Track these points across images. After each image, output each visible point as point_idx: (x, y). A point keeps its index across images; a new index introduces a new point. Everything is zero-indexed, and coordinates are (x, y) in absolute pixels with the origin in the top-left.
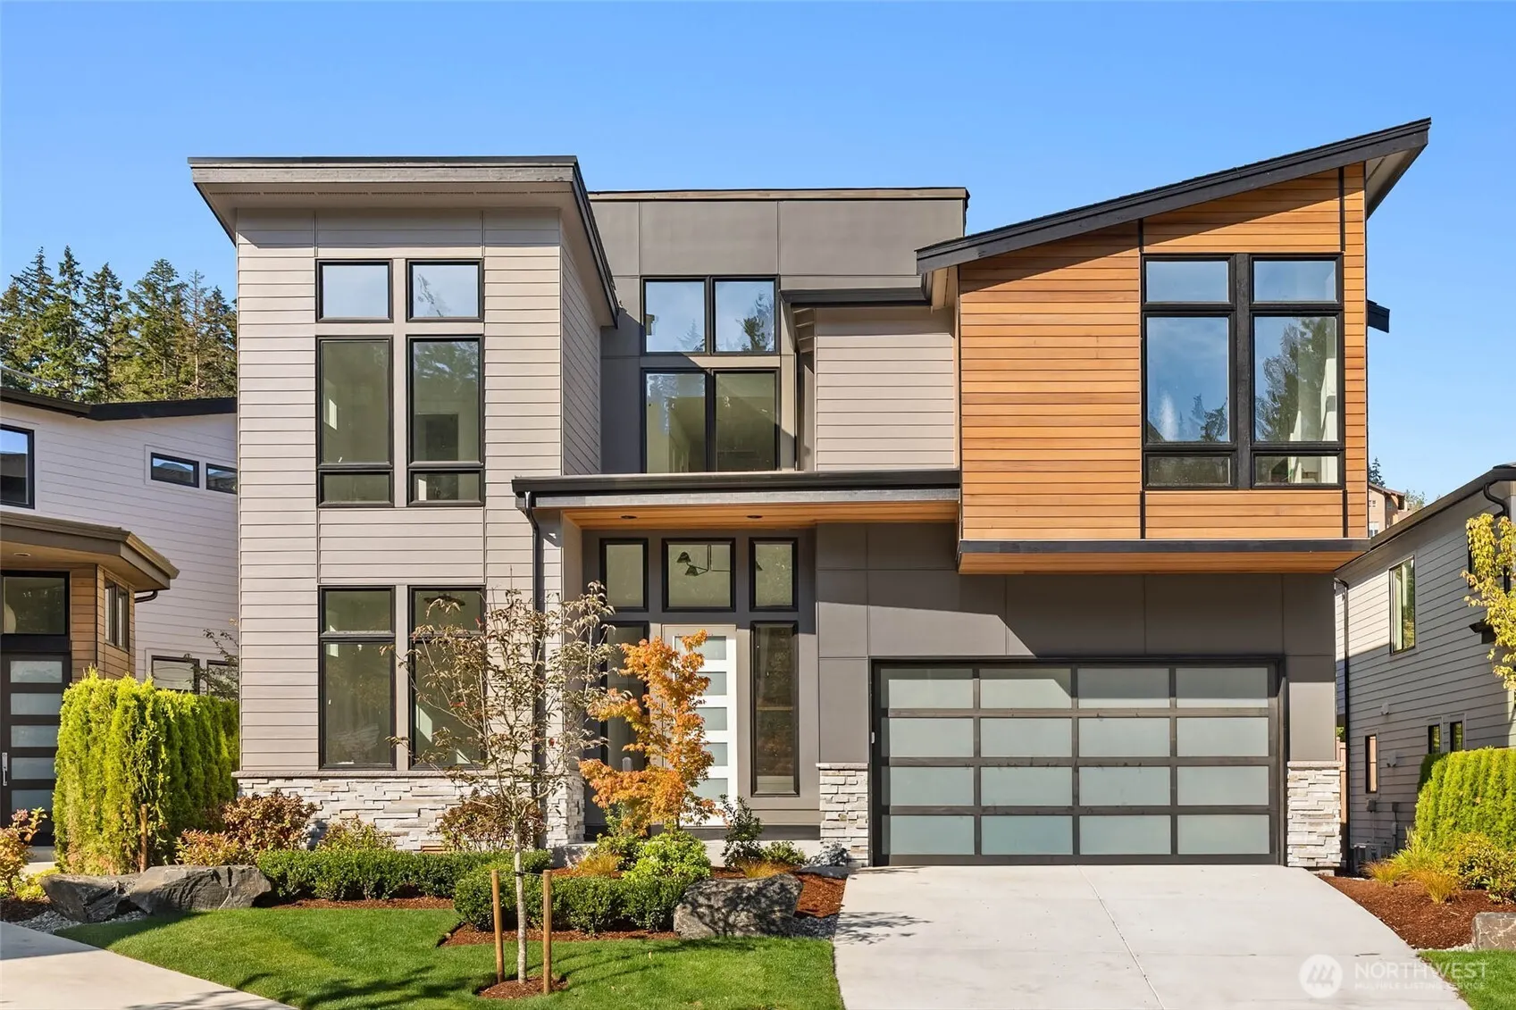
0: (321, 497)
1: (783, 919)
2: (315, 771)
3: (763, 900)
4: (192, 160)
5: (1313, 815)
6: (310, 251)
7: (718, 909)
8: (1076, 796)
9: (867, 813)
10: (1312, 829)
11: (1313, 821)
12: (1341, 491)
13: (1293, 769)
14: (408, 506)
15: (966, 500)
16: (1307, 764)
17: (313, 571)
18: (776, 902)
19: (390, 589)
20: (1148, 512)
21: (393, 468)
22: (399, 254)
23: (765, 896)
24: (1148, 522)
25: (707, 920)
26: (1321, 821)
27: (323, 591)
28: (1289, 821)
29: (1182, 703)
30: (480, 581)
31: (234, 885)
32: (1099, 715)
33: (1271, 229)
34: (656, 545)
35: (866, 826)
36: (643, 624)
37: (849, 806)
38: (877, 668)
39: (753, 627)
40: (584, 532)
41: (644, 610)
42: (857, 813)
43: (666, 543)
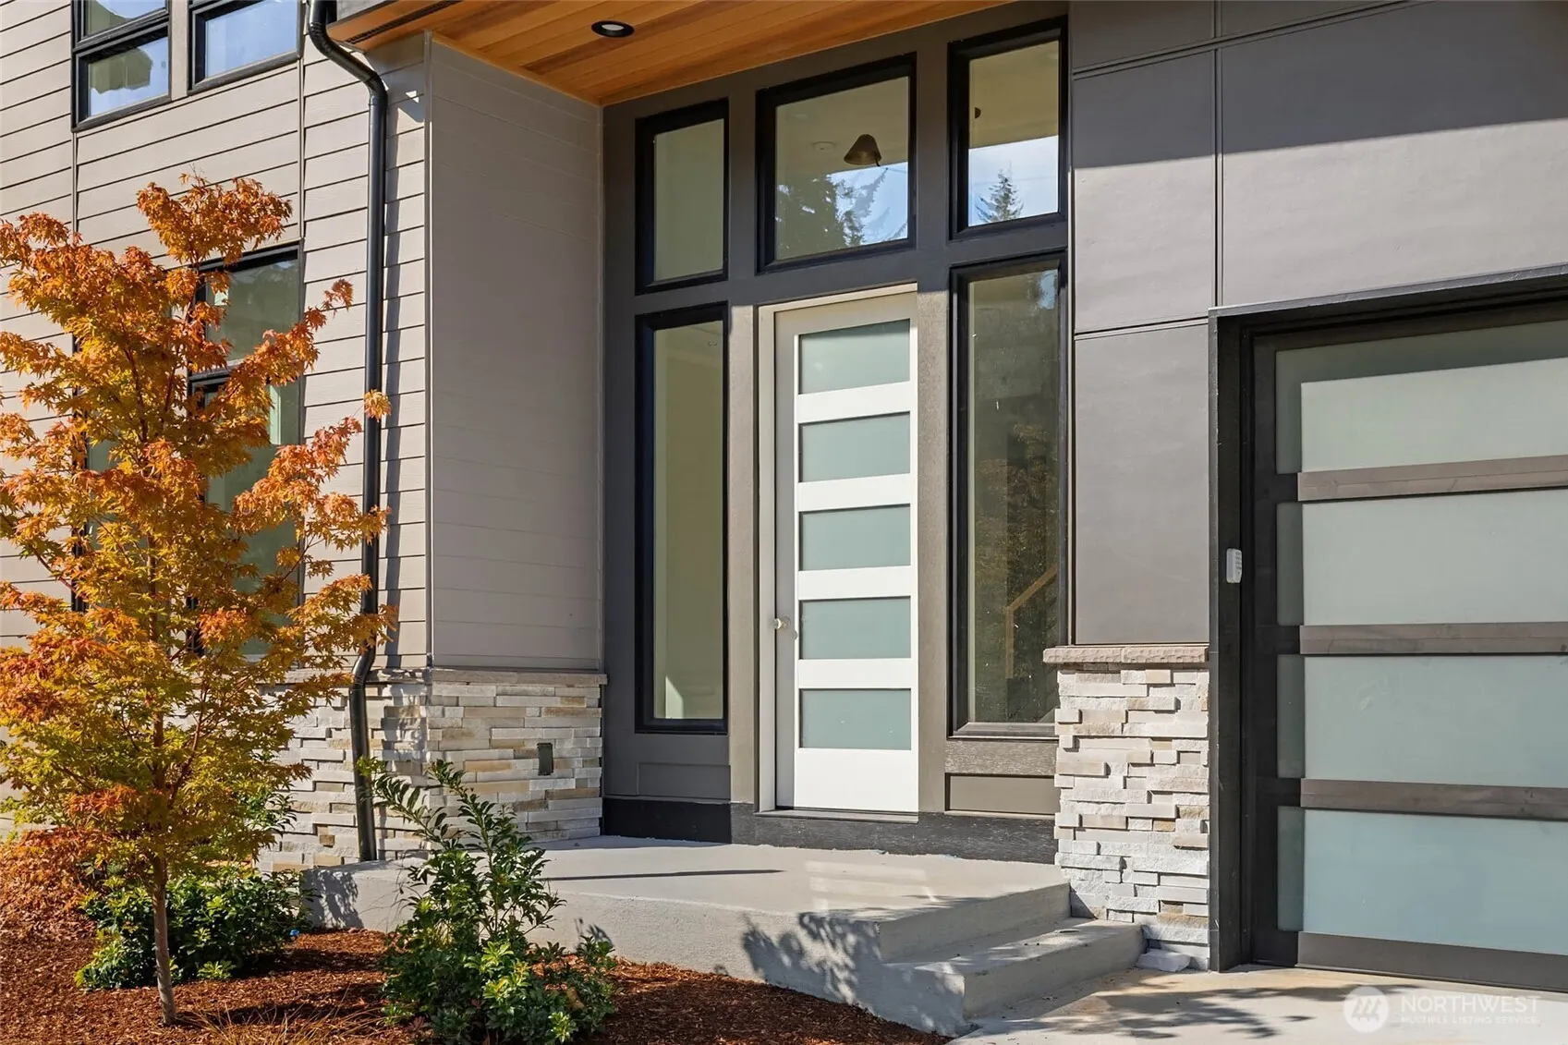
0: (80, 109)
34: (744, 110)
35: (1203, 840)
36: (719, 312)
37: (1152, 779)
38: (1261, 352)
39: (958, 284)
40: (609, 114)
41: (721, 277)
42: (1175, 800)
43: (769, 100)
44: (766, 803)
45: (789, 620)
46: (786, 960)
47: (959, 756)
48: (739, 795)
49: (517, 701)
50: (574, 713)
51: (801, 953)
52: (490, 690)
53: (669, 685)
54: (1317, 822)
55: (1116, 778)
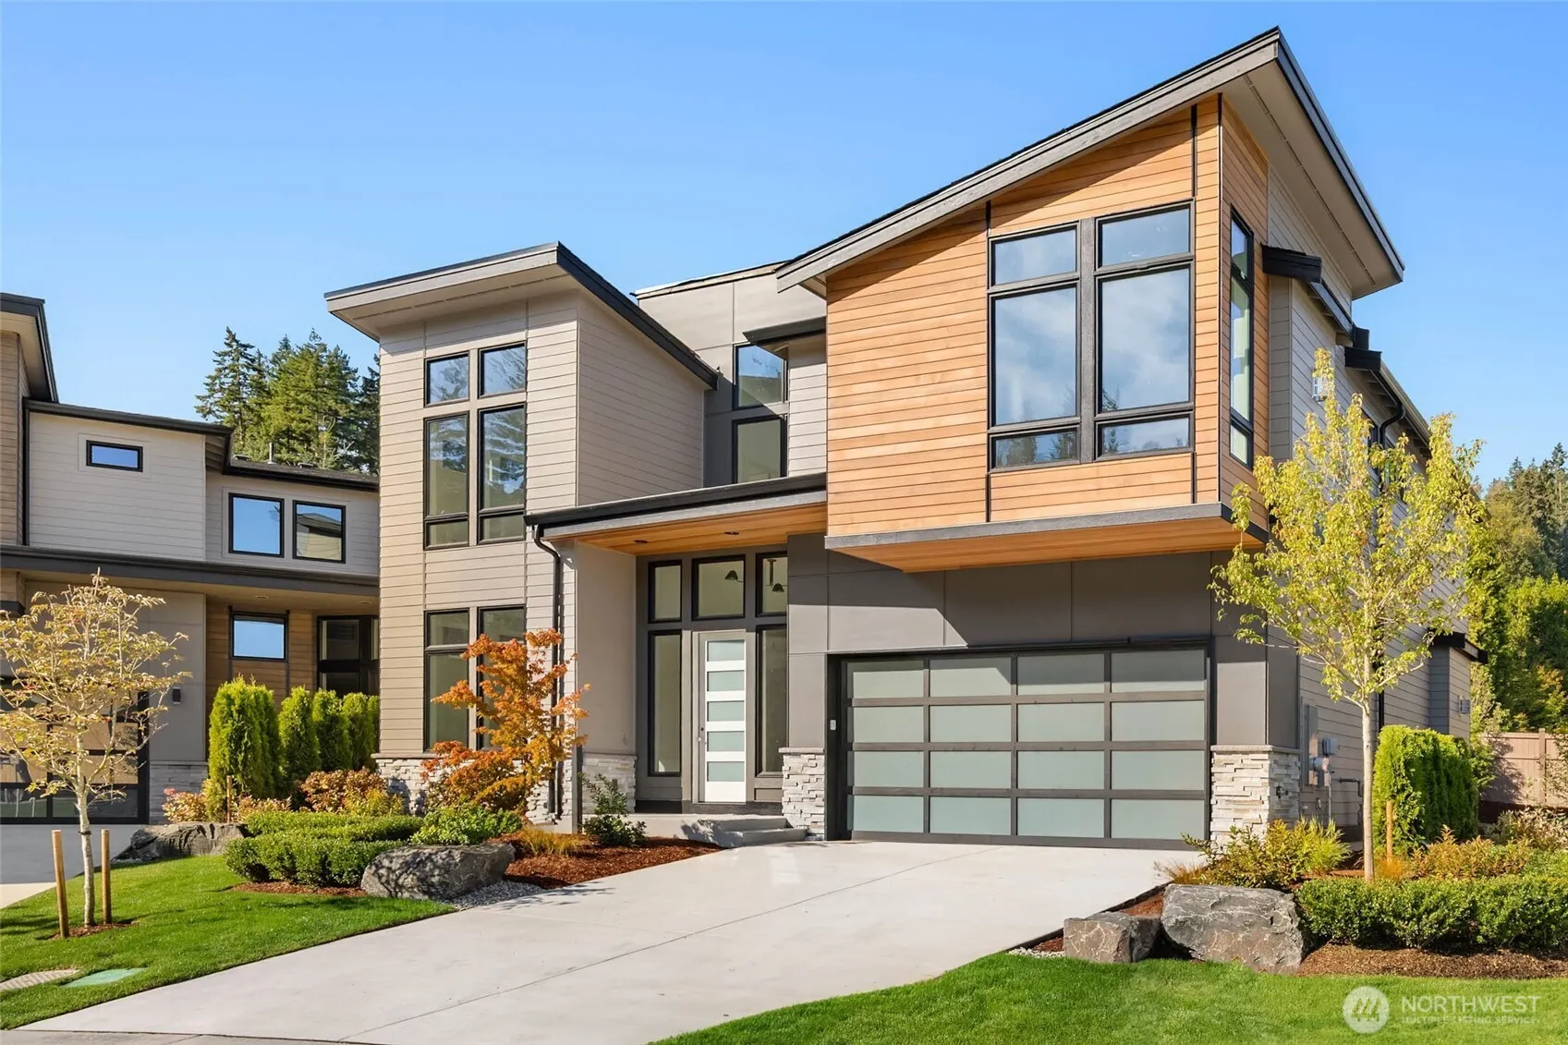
0: (427, 542)
1: (441, 883)
2: (420, 753)
3: (429, 864)
4: (326, 295)
5: (1239, 801)
6: (420, 354)
7: (394, 872)
8: (1015, 780)
9: (823, 792)
10: (1237, 815)
11: (1240, 807)
12: (1190, 454)
13: (1220, 753)
14: (478, 544)
15: (831, 498)
16: (1230, 748)
17: (420, 600)
18: (438, 867)
19: (466, 611)
20: (994, 494)
21: (468, 516)
22: (473, 346)
23: (432, 861)
24: (994, 505)
25: (384, 879)
26: (1247, 807)
27: (428, 615)
28: (1214, 807)
29: (1119, 687)
30: (521, 601)
31: (216, 837)
32: (1037, 701)
33: (1119, 187)
34: (688, 564)
35: (823, 804)
36: (679, 632)
37: (809, 787)
38: (843, 663)
39: (759, 630)
40: (638, 558)
41: (679, 620)
42: (816, 793)
43: (696, 563)
44: (695, 800)
45: (703, 738)
46: (694, 831)
47: (760, 783)
48: (685, 798)
49: (605, 765)
50: (624, 769)
51: (698, 829)
52: (596, 760)
53: (660, 764)
54: (857, 799)
55: (800, 786)
